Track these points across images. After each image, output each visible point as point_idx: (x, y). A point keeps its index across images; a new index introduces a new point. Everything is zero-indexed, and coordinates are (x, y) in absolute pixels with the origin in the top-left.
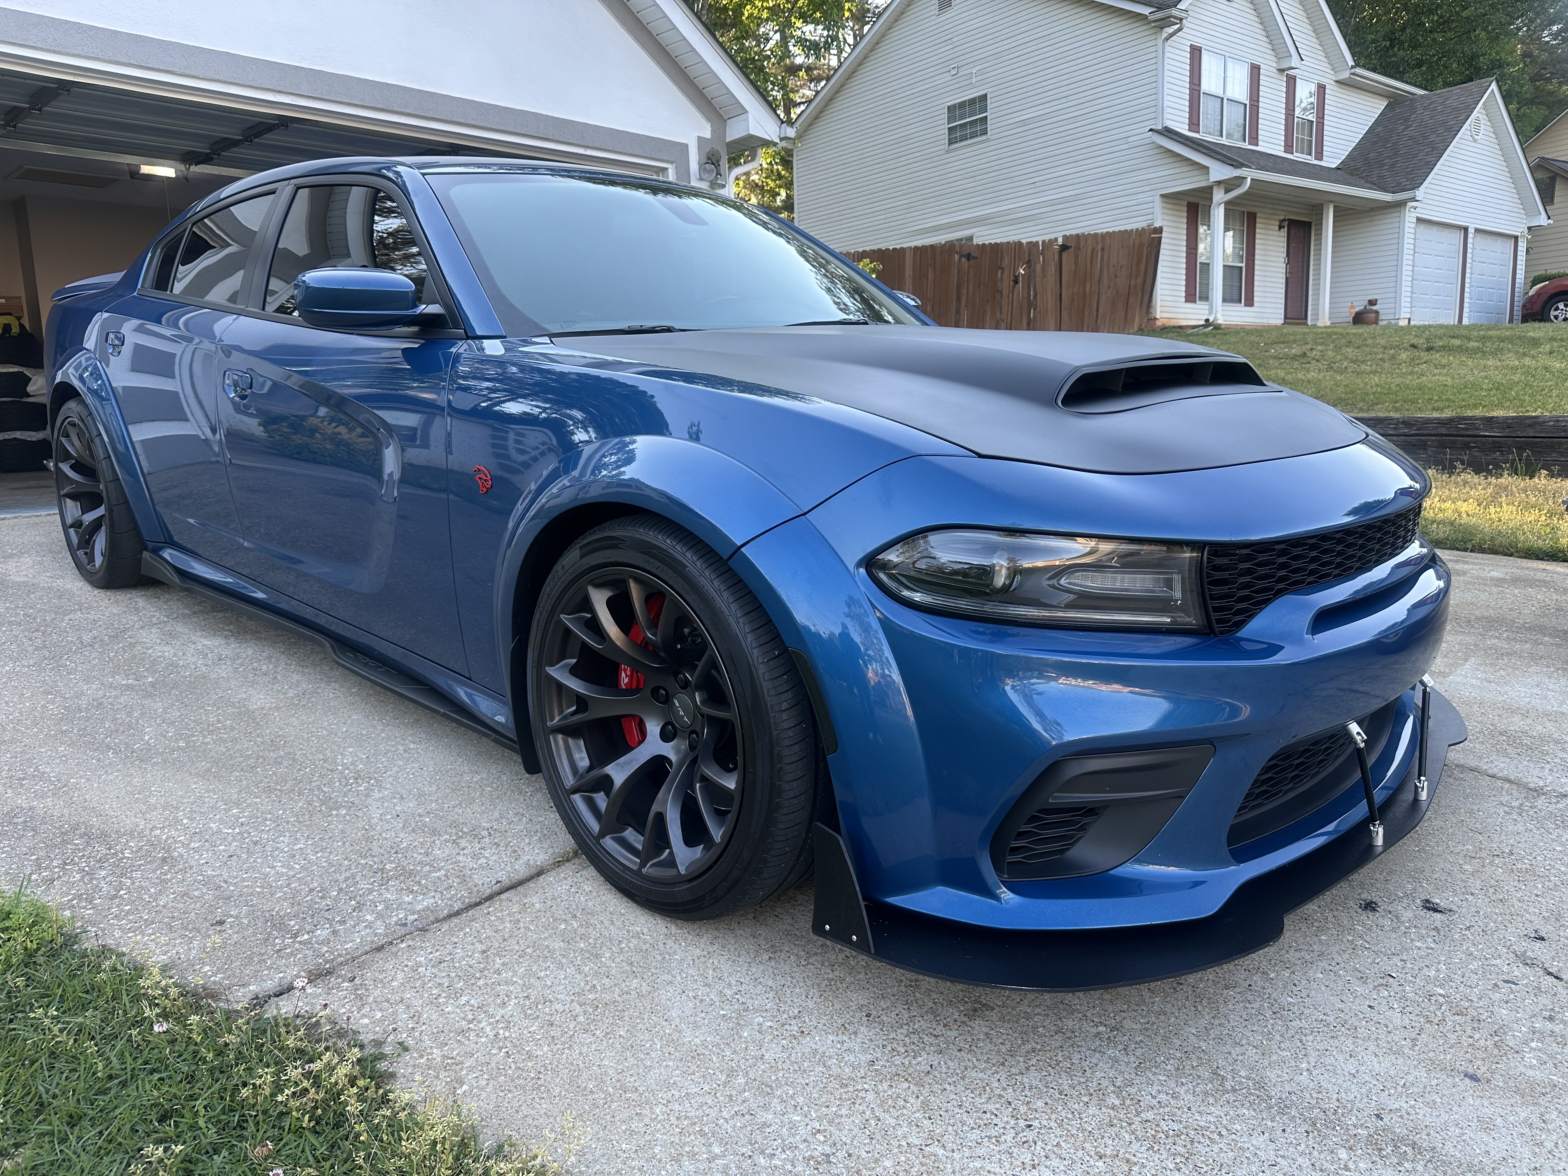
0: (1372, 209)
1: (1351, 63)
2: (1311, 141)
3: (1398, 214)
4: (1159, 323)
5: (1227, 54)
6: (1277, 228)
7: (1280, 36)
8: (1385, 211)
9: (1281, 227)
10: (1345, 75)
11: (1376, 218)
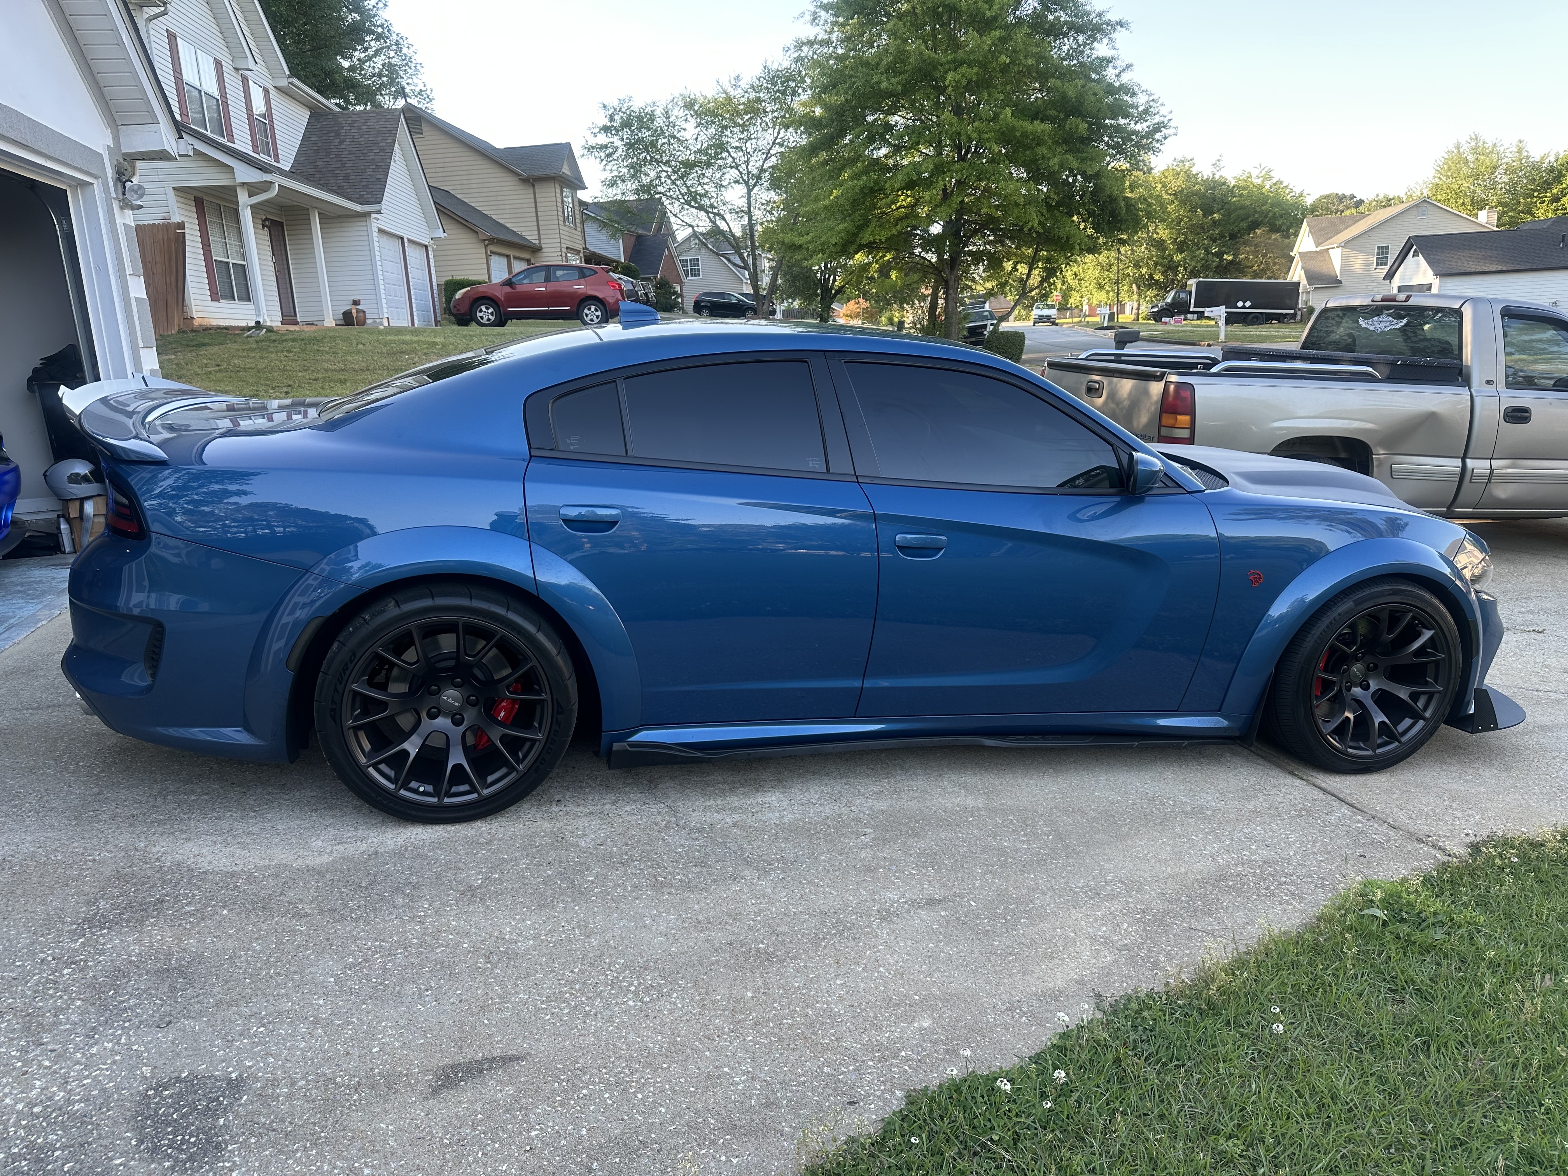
0: (340, 217)
1: (288, 73)
2: (267, 143)
3: (364, 223)
4: (196, 323)
5: (197, 46)
6: (261, 227)
7: (235, 36)
8: (351, 220)
9: (264, 226)
10: (283, 82)
11: (346, 224)
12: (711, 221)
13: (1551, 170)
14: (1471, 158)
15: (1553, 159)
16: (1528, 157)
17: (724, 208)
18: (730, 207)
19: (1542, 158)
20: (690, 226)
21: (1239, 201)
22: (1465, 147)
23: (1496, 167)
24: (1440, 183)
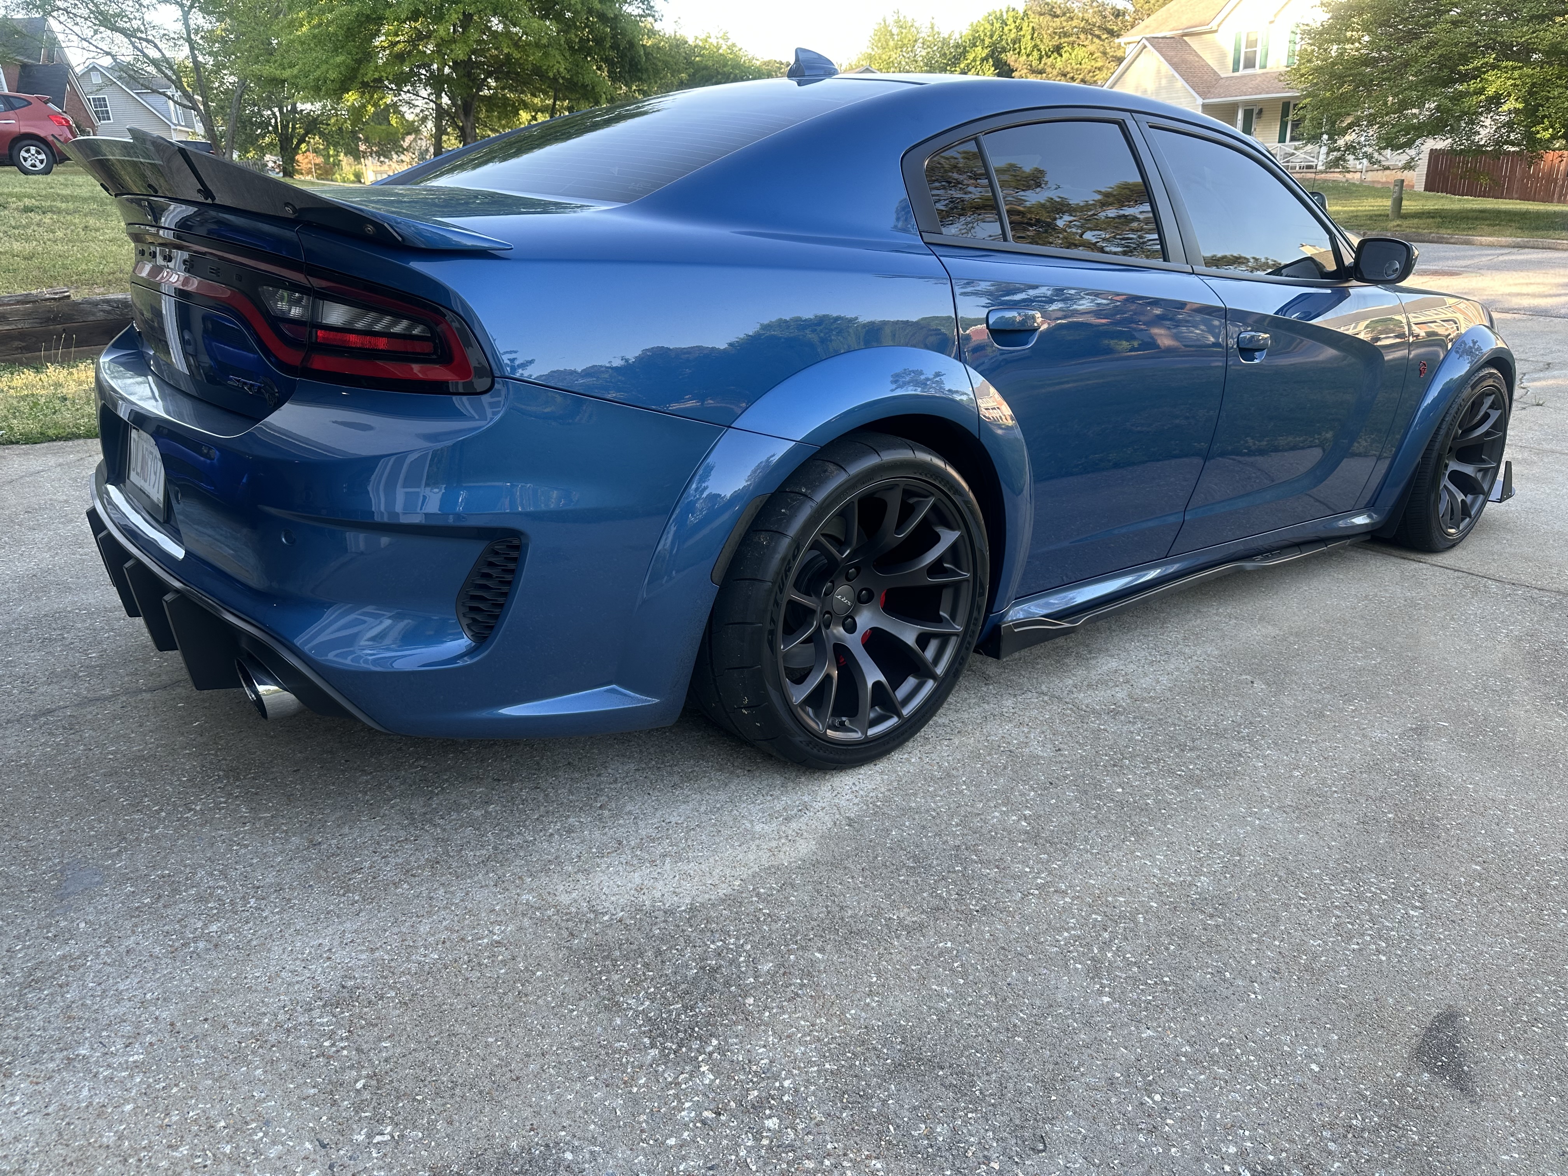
12: (135, 47)
13: (957, 46)
14: (895, 31)
15: (958, 37)
16: (939, 33)
17: (154, 32)
18: (162, 32)
19: (950, 36)
20: (108, 54)
21: (701, 62)
22: (890, 21)
23: (916, 41)
24: (873, 53)
